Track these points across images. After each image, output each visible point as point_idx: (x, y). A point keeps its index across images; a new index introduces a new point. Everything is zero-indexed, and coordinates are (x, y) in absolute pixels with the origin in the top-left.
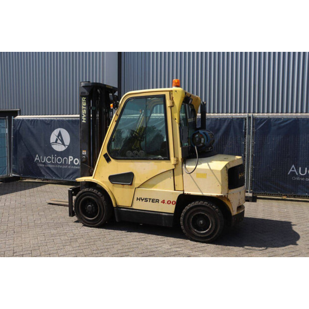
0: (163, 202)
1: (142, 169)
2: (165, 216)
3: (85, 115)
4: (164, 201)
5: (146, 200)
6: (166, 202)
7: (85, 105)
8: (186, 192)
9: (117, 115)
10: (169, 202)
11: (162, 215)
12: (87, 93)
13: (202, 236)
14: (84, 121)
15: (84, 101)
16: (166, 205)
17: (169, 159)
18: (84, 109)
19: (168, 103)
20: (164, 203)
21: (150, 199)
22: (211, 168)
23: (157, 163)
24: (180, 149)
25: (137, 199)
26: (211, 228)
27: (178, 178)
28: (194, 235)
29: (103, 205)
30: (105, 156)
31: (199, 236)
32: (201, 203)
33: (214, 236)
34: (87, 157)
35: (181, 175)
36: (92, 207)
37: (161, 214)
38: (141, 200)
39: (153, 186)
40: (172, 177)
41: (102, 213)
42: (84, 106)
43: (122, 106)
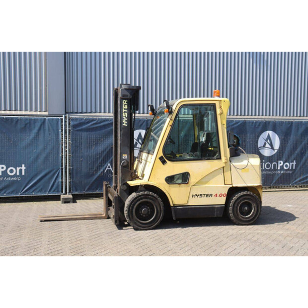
1: (197, 168)
2: (218, 208)
3: (126, 118)
4: (216, 194)
5: (201, 196)
6: (218, 195)
7: (127, 108)
8: (234, 185)
9: (171, 119)
11: (215, 208)
12: (129, 96)
13: (247, 220)
14: (125, 125)
15: (125, 103)
16: (218, 198)
17: (220, 158)
18: (125, 112)
19: (218, 111)
20: (216, 196)
21: (204, 195)
22: (253, 164)
23: (210, 163)
24: (228, 150)
25: (193, 196)
26: (253, 213)
27: (227, 174)
28: (241, 220)
29: (160, 206)
30: (161, 158)
31: (245, 220)
32: (245, 193)
33: (256, 218)
34: (129, 161)
35: (230, 172)
36: (148, 209)
37: (214, 206)
38: (196, 197)
39: (206, 183)
40: (223, 174)
41: (159, 214)
42: (125, 109)
43: (176, 111)
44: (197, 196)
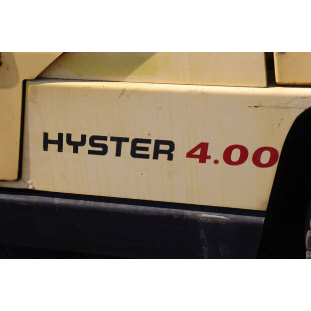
0: (201, 153)
2: (216, 224)
4: (204, 147)
5: (97, 144)
6: (216, 152)
10: (236, 155)
20: (203, 158)
21: (119, 141)
25: (47, 142)
37: (189, 213)
44: (76, 146)
